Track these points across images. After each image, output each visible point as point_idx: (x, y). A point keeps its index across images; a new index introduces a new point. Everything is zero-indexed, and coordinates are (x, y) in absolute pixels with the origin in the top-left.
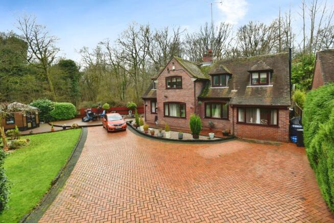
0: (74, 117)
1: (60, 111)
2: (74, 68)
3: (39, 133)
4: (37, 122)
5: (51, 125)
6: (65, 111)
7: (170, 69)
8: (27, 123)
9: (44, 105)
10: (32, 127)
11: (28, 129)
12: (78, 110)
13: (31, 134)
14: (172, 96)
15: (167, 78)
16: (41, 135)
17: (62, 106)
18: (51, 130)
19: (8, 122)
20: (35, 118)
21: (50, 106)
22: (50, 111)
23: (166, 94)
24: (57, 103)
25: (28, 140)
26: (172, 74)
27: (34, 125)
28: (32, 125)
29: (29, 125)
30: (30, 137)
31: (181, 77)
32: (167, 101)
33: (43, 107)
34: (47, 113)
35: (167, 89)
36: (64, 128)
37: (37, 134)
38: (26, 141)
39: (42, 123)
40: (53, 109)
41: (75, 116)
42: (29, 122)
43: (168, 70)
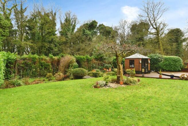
0: (180, 69)
1: (167, 63)
2: (179, 33)
3: (149, 77)
4: (149, 70)
5: (159, 73)
6: (172, 63)
8: (142, 68)
9: (155, 57)
10: (145, 73)
11: (142, 73)
12: (185, 64)
13: (143, 77)
16: (150, 79)
17: (170, 58)
18: (159, 77)
19: (130, 66)
20: (148, 66)
21: (160, 59)
22: (159, 62)
24: (165, 56)
25: (139, 80)
27: (147, 71)
28: (145, 70)
29: (143, 70)
30: (141, 79)
33: (154, 59)
34: (157, 64)
36: (172, 77)
37: (147, 77)
38: (137, 80)
39: (153, 71)
40: (162, 61)
41: (182, 69)
42: (143, 68)
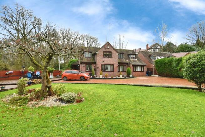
7: (106, 47)
14: (107, 61)
15: (104, 52)
23: (103, 60)
26: (107, 50)
31: (111, 52)
32: (104, 63)
35: (104, 57)
43: (105, 48)
